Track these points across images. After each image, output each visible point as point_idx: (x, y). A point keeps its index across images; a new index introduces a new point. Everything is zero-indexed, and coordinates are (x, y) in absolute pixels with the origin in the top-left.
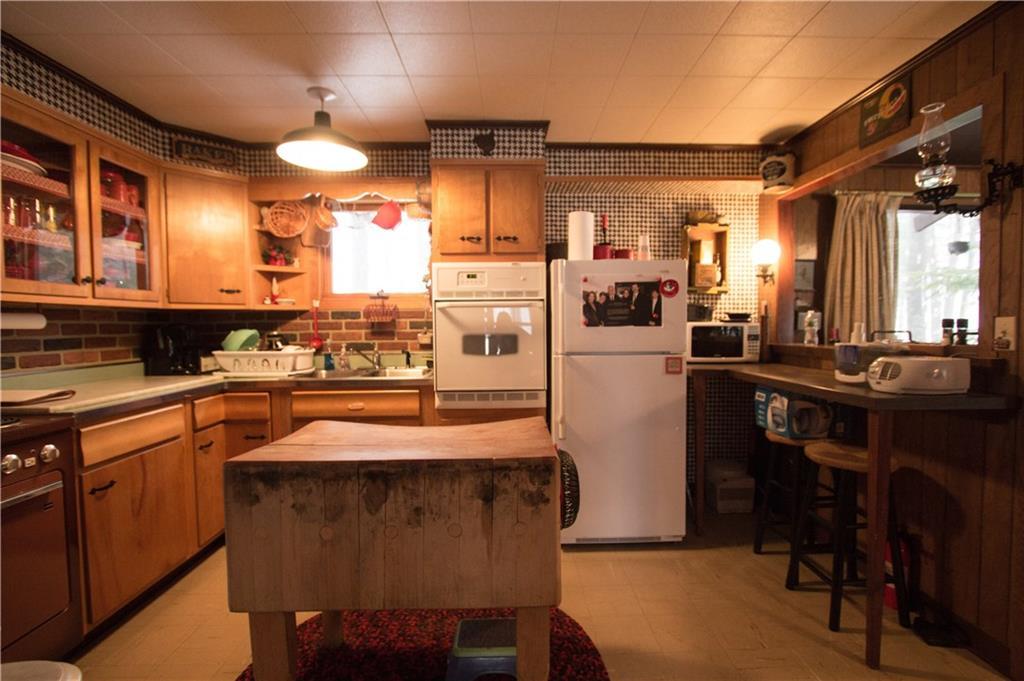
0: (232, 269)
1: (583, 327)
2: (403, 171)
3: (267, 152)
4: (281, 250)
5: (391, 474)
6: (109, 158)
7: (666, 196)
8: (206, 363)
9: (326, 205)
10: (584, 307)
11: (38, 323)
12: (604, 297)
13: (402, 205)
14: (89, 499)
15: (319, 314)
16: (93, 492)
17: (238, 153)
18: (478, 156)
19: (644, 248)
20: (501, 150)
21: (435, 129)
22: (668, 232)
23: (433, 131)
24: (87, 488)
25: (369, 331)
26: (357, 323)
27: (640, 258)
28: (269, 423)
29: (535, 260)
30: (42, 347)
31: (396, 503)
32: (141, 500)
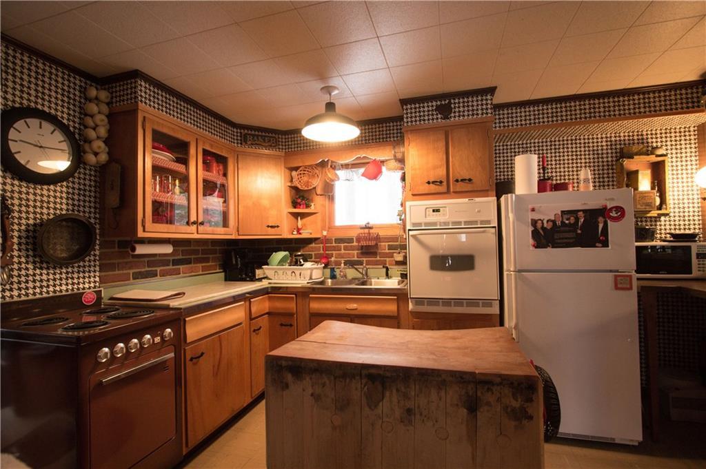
0: (273, 212)
1: (532, 248)
2: (383, 138)
3: (296, 135)
4: (303, 198)
5: (387, 377)
6: (208, 148)
7: (599, 136)
8: (259, 273)
9: (331, 166)
10: (533, 232)
11: (168, 249)
12: (551, 223)
13: (383, 162)
14: (189, 364)
15: (326, 240)
16: (191, 360)
17: (279, 138)
18: (439, 120)
19: (586, 180)
20: (457, 114)
21: (406, 105)
22: (603, 166)
23: (405, 107)
24: (188, 357)
25: (360, 251)
26: (351, 246)
27: (582, 189)
28: (295, 316)
29: (487, 196)
30: (171, 264)
31: (390, 403)
32: (219, 366)
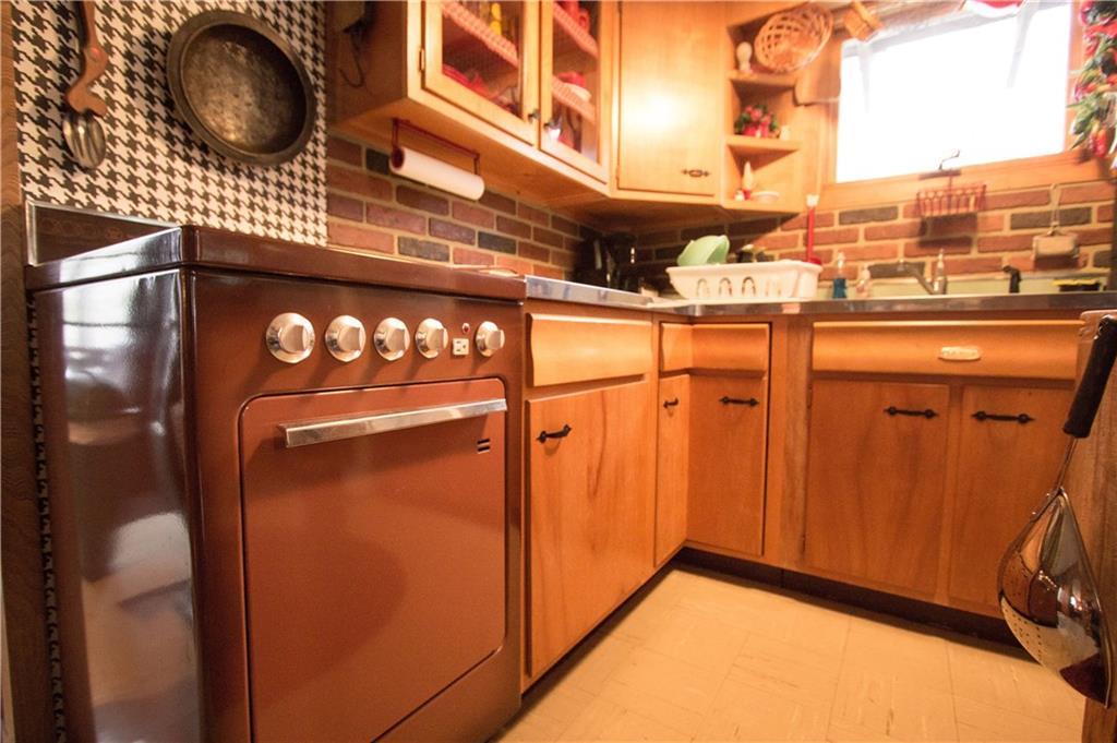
4: (764, 112)
11: (471, 186)
14: (536, 448)
15: (817, 218)
16: (541, 437)
24: (536, 432)
25: (914, 240)
26: (889, 228)
28: (766, 378)
30: (476, 240)
32: (599, 471)
